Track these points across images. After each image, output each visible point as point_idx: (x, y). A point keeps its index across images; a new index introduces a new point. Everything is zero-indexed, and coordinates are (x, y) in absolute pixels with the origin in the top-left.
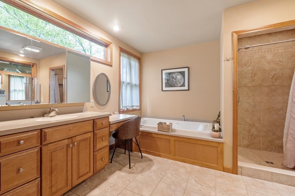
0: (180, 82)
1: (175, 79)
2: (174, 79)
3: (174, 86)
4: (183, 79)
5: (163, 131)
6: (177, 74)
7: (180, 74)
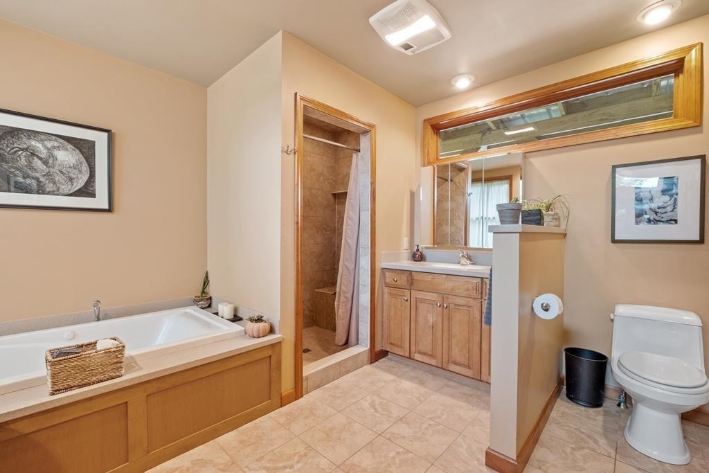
0: (71, 180)
1: (46, 163)
2: (37, 163)
3: (41, 190)
4: (85, 167)
5: (85, 385)
6: (56, 144)
7: (70, 146)
